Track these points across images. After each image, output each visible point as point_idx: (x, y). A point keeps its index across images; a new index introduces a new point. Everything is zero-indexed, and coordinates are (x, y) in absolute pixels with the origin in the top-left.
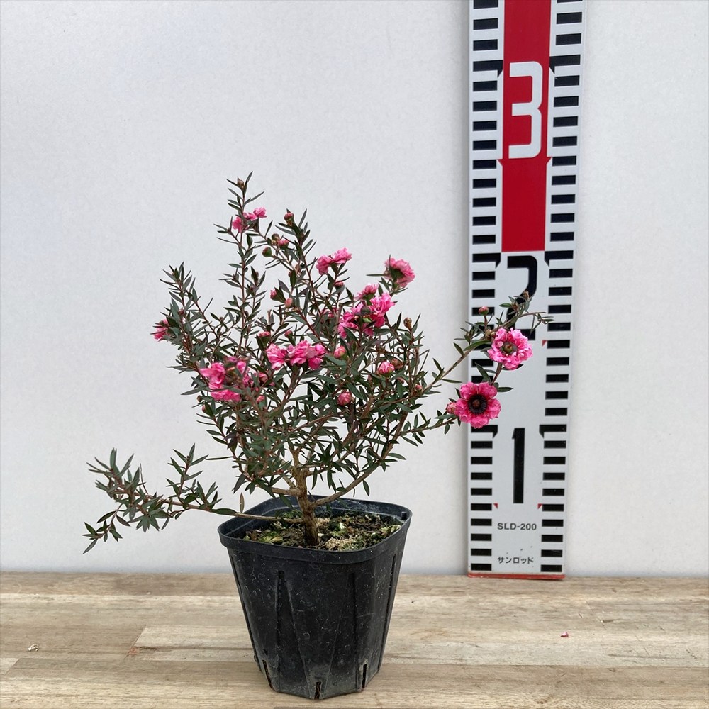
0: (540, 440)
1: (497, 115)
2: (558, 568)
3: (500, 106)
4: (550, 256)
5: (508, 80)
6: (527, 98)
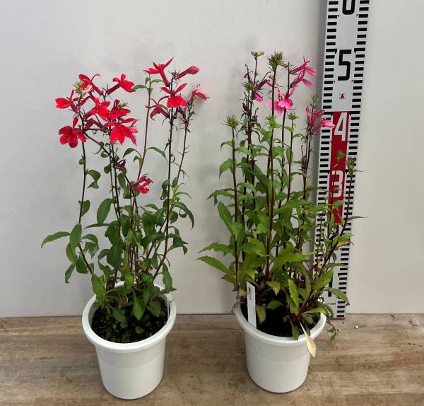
0: (338, 278)
1: (327, 185)
2: (343, 316)
3: (328, 182)
5: (331, 175)
6: (338, 180)
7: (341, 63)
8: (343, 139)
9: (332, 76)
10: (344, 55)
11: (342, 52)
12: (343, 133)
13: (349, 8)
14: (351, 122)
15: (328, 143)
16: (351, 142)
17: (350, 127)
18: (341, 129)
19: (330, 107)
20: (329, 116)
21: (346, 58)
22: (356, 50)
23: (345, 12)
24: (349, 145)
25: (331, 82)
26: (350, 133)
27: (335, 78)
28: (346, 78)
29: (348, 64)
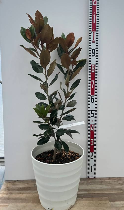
0: (94, 167)
1: (90, 142)
2: (95, 177)
4: (94, 152)
6: (92, 141)
7: (92, 113)
8: (93, 131)
9: (90, 116)
10: (92, 112)
11: (92, 111)
12: (93, 130)
13: (93, 101)
14: (95, 127)
15: (89, 132)
16: (95, 132)
17: (94, 128)
18: (92, 129)
19: (90, 123)
20: (90, 126)
21: (93, 112)
22: (95, 110)
23: (92, 102)
24: (94, 133)
25: (90, 118)
26: (94, 130)
27: (90, 117)
28: (93, 117)
29: (93, 113)
